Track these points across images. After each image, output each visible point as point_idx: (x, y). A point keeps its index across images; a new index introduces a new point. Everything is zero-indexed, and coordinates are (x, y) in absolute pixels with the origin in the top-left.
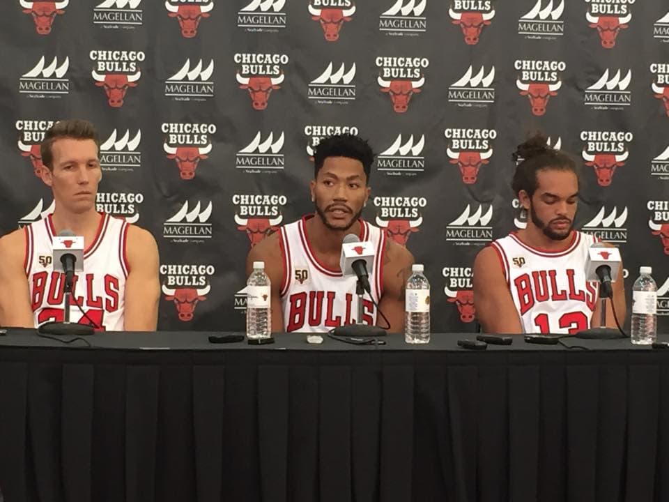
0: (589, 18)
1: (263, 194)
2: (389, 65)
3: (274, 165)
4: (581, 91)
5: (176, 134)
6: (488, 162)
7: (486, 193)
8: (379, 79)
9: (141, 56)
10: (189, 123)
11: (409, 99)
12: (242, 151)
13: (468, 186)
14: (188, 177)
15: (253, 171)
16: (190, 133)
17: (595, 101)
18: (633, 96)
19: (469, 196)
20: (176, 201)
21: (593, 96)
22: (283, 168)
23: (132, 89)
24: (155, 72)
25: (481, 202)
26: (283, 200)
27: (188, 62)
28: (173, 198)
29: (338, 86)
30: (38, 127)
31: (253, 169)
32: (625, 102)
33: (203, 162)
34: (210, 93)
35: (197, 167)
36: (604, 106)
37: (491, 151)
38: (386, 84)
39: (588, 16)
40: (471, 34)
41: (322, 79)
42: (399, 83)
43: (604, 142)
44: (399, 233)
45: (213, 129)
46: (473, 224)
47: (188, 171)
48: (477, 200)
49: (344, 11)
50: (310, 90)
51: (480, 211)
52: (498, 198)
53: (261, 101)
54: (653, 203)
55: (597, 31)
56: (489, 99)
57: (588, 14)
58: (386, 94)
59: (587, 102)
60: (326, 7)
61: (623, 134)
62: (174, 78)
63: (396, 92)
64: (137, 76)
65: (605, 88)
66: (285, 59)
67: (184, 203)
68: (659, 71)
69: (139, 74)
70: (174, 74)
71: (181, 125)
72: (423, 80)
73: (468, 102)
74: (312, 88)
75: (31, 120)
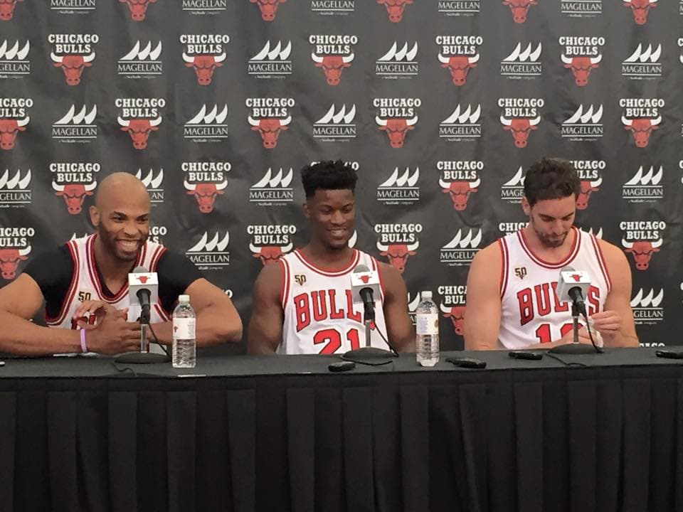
0: (564, 59)
1: (275, 224)
2: (385, 105)
3: (284, 198)
4: (559, 125)
5: (195, 171)
6: (476, 191)
7: (475, 218)
8: (377, 118)
9: (162, 103)
10: (206, 162)
11: (404, 135)
12: (255, 186)
13: (459, 213)
14: (206, 211)
15: (265, 204)
16: (208, 171)
17: (571, 134)
18: (604, 128)
19: (461, 222)
20: (196, 233)
21: (569, 129)
22: (292, 200)
23: (154, 133)
24: (174, 116)
25: (472, 227)
26: (293, 229)
27: (204, 106)
28: (193, 230)
29: (340, 125)
30: (70, 169)
31: (265, 202)
32: (598, 134)
33: (219, 197)
34: (225, 134)
35: (215, 202)
36: (579, 138)
37: (479, 181)
38: (383, 123)
39: (563, 57)
40: (459, 76)
41: (325, 120)
42: (395, 121)
43: (580, 170)
44: (398, 256)
45: (228, 167)
46: (464, 247)
47: (206, 206)
48: (468, 225)
49: (344, 58)
50: (315, 130)
51: (470, 235)
52: (486, 223)
53: (271, 140)
54: (625, 223)
55: (572, 71)
56: (476, 134)
57: (563, 56)
58: (384, 132)
59: (564, 134)
60: (327, 55)
61: (596, 162)
62: (192, 121)
63: (392, 129)
64: (159, 121)
65: (579, 122)
66: (291, 102)
67: (203, 235)
68: (628, 106)
69: (160, 119)
70: (192, 118)
71: (200, 164)
72: (416, 119)
73: (457, 137)
74: (317, 128)
75: (63, 163)
